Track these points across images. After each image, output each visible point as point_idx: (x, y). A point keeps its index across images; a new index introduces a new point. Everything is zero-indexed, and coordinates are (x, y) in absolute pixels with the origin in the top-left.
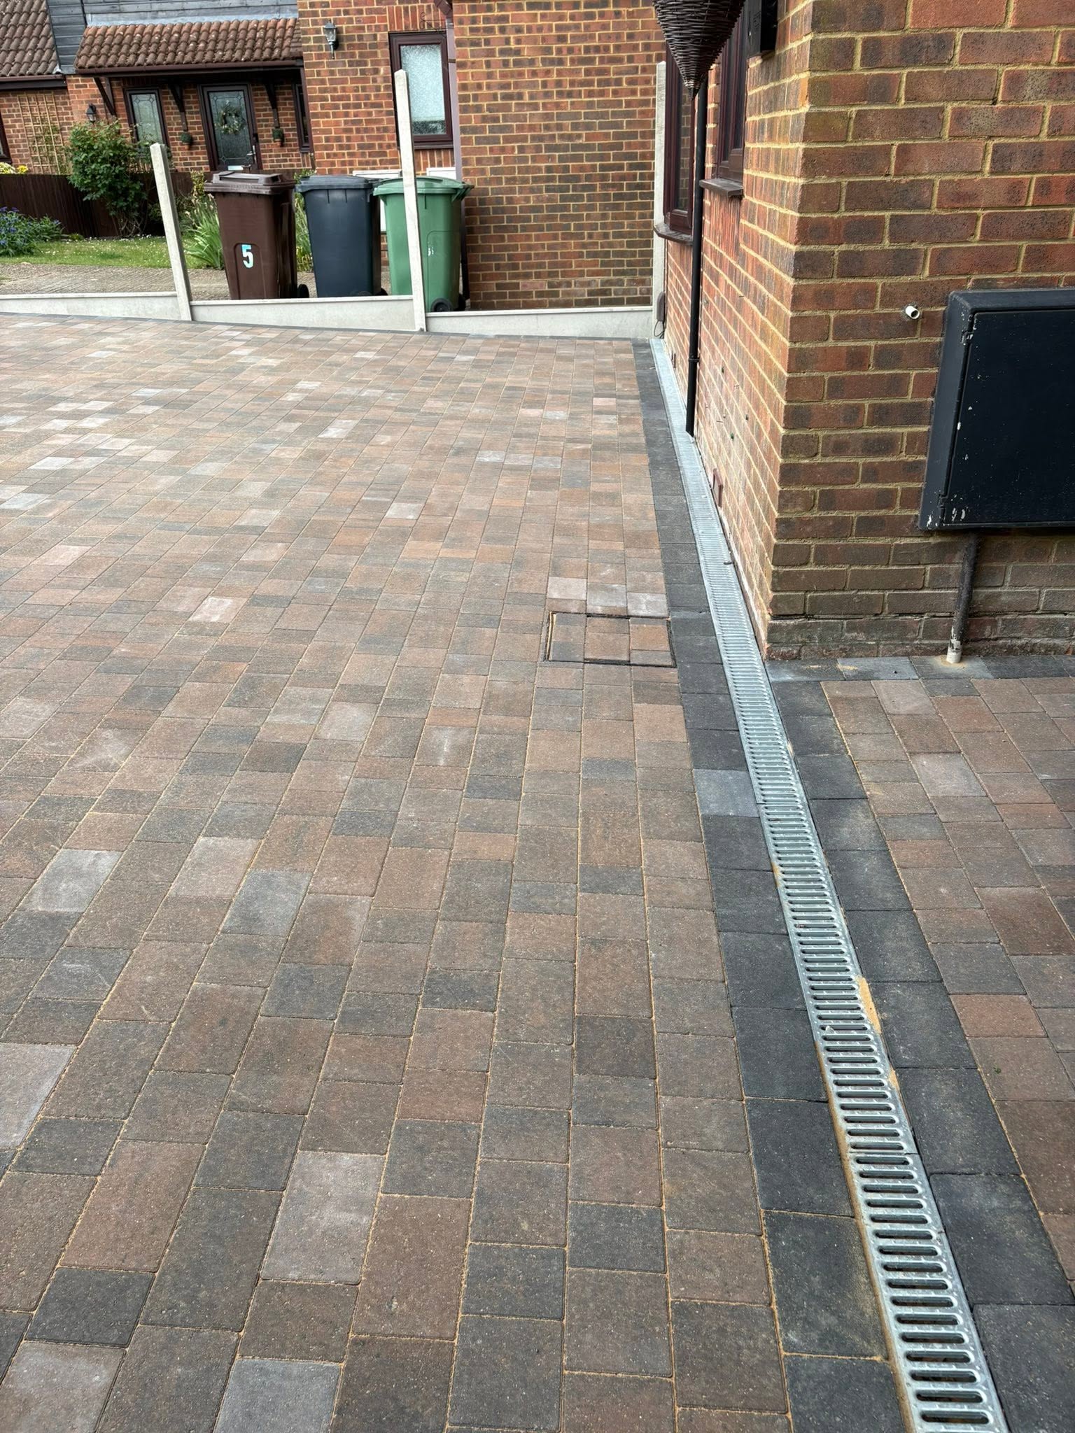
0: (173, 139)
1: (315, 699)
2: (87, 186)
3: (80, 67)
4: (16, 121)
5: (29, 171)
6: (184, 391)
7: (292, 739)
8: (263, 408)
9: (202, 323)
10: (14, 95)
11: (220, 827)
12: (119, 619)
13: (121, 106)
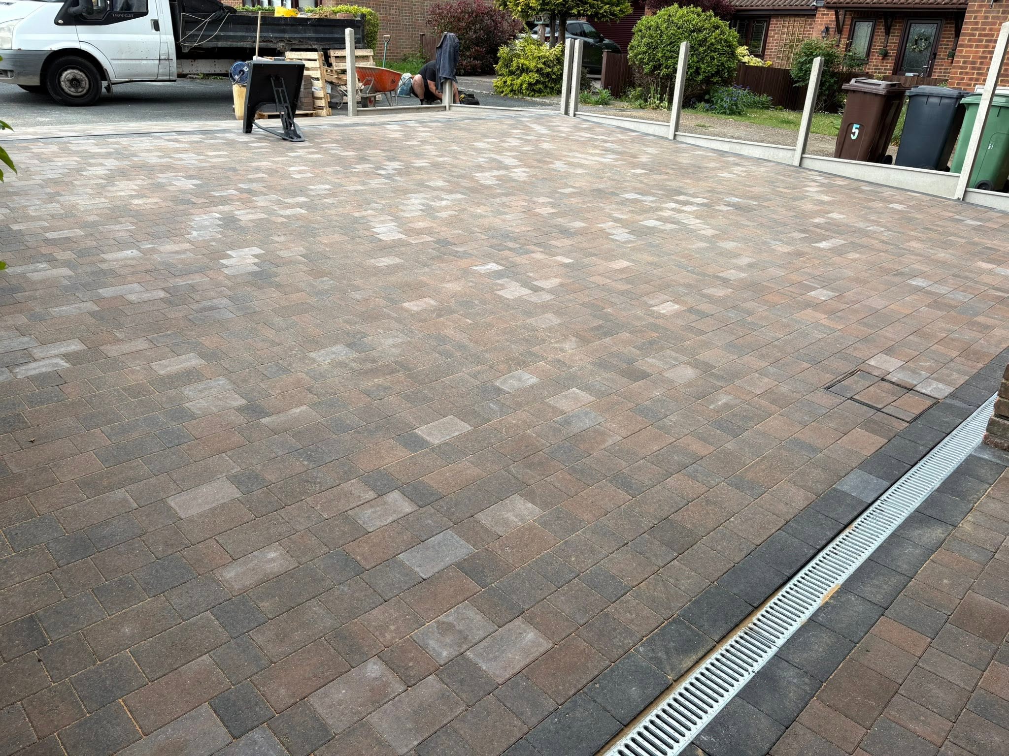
0: (874, 52)
1: (676, 359)
2: (800, 77)
3: (828, 3)
4: (776, 34)
5: (772, 64)
6: (755, 203)
7: (649, 370)
8: (793, 222)
9: (804, 168)
10: (781, 17)
11: (586, 388)
12: (619, 298)
13: (846, 29)
